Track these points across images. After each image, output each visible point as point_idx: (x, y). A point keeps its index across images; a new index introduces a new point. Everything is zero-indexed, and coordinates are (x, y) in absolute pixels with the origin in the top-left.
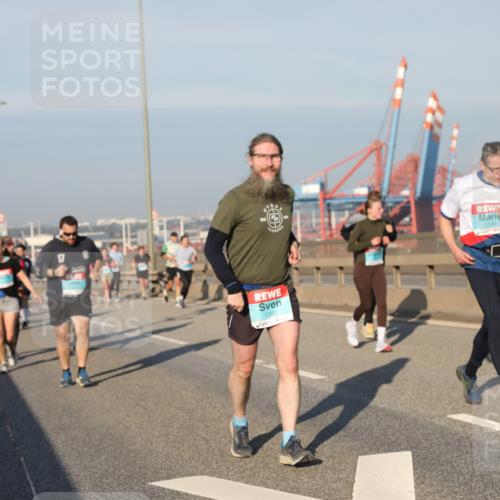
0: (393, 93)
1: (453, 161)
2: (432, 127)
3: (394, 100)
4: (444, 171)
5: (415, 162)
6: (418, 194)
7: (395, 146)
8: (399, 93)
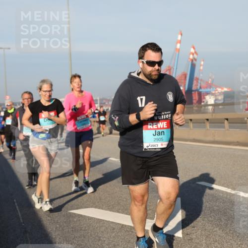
0: (176, 46)
1: (201, 75)
2: (192, 61)
3: (176, 49)
4: (197, 79)
5: (185, 75)
6: (186, 89)
7: (176, 68)
8: (178, 46)
